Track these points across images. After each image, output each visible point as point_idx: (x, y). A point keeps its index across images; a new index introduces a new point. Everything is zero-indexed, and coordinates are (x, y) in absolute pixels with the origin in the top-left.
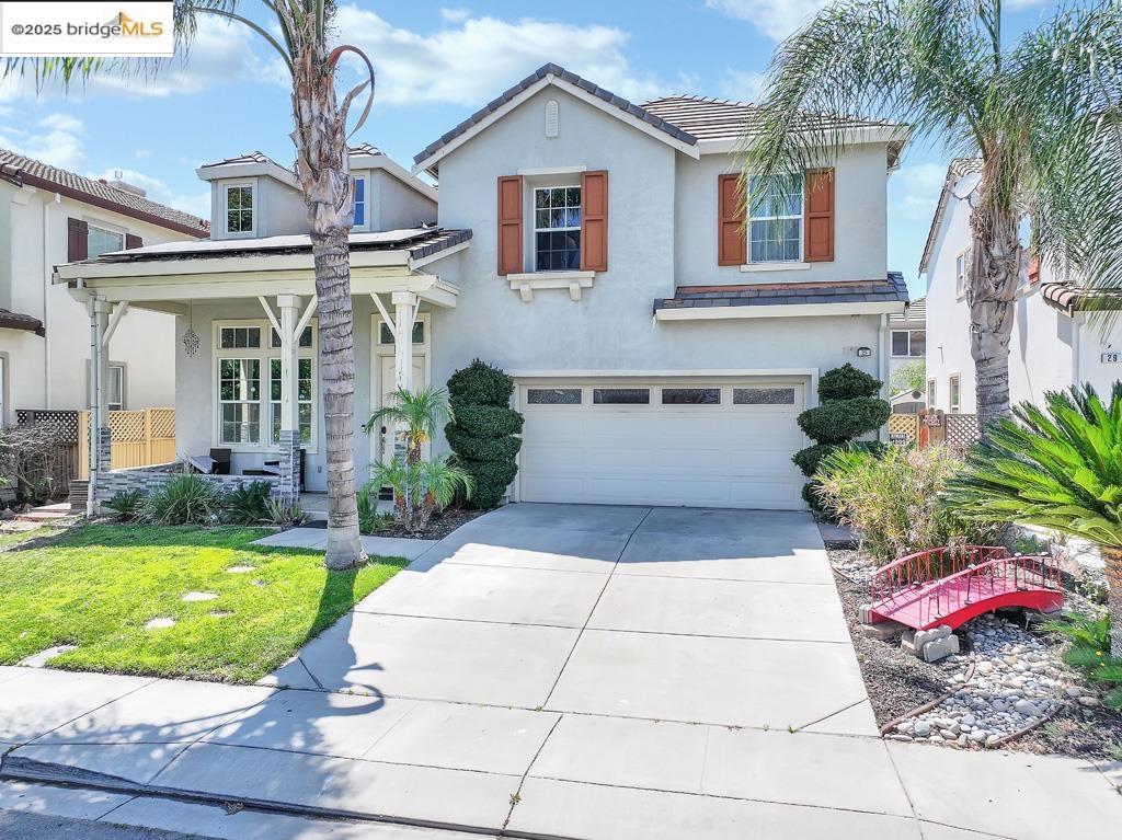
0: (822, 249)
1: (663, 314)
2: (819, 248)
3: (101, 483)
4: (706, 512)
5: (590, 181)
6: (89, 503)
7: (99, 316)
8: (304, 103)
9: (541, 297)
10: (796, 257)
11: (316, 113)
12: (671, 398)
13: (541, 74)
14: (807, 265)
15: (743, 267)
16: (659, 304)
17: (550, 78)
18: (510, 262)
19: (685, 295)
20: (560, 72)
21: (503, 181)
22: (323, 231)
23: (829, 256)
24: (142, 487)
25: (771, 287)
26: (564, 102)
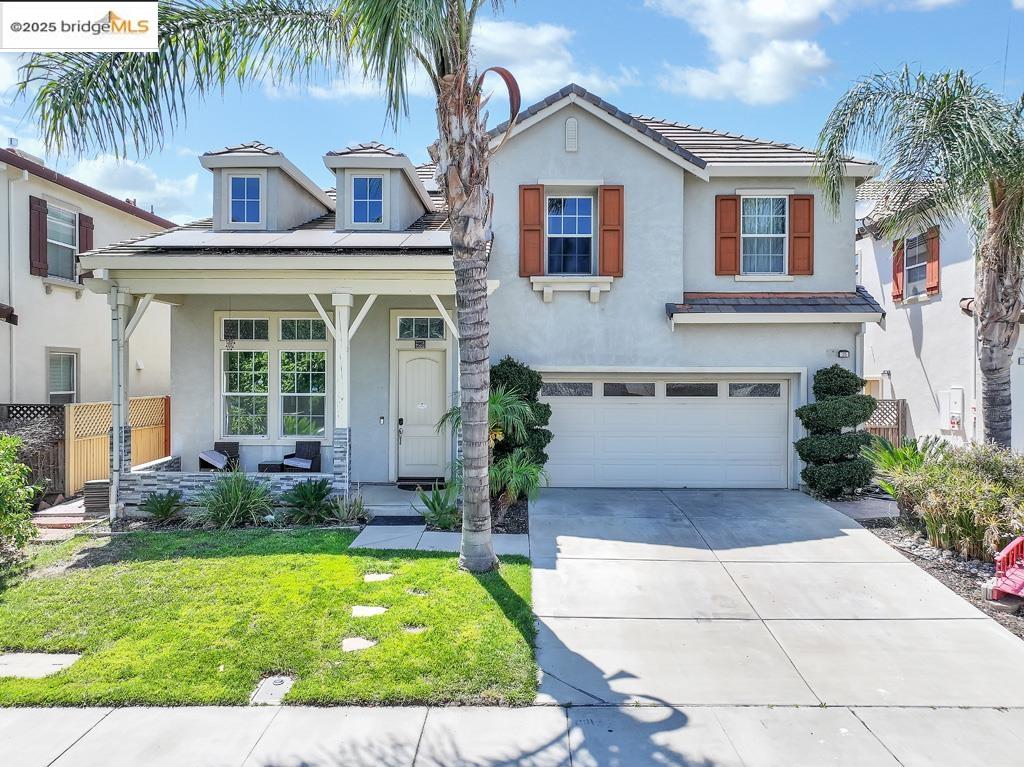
0: (803, 265)
1: (679, 318)
3: (125, 484)
5: (607, 194)
7: (121, 309)
8: (454, 119)
9: (561, 299)
10: (780, 270)
11: (466, 130)
12: (674, 391)
13: (565, 92)
14: (791, 278)
15: (738, 278)
16: (671, 310)
17: (573, 98)
18: (532, 265)
19: (694, 301)
20: (582, 93)
21: (525, 190)
22: (471, 245)
23: (809, 270)
25: (761, 296)
26: (582, 119)
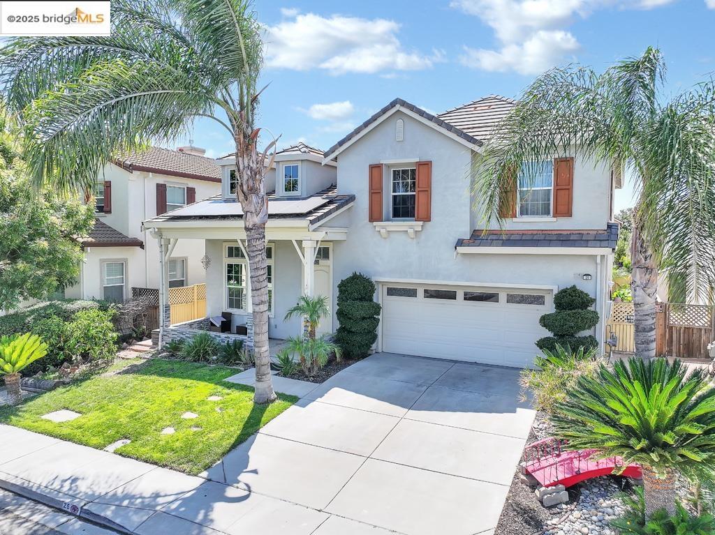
0: (564, 209)
1: (461, 250)
2: (561, 208)
3: (165, 333)
4: (487, 367)
5: (421, 167)
6: (160, 343)
7: (163, 246)
8: (240, 159)
9: (392, 235)
10: (548, 213)
11: (246, 165)
12: (470, 297)
13: (393, 105)
14: (555, 219)
15: (514, 219)
16: (460, 243)
17: (398, 107)
18: (376, 215)
19: (476, 237)
20: (403, 104)
21: (372, 167)
22: (250, 227)
23: (569, 213)
24: (184, 337)
25: (530, 232)
26: (406, 120)
